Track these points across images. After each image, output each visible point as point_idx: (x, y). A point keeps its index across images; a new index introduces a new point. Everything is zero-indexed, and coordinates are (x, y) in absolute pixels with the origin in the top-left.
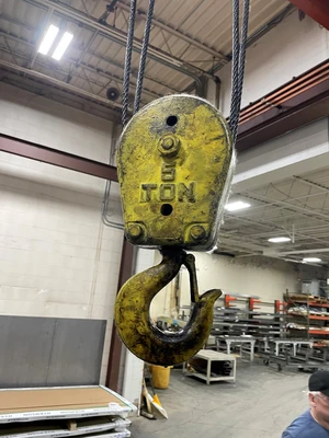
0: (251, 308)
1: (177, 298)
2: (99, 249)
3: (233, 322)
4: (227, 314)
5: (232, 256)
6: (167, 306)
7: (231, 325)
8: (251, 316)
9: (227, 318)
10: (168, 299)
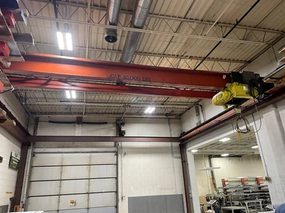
0: (258, 183)
1: (214, 184)
2: (174, 168)
3: (249, 193)
4: (245, 189)
5: (240, 156)
6: (210, 189)
7: (248, 194)
8: (260, 188)
9: (245, 191)
10: (210, 185)
